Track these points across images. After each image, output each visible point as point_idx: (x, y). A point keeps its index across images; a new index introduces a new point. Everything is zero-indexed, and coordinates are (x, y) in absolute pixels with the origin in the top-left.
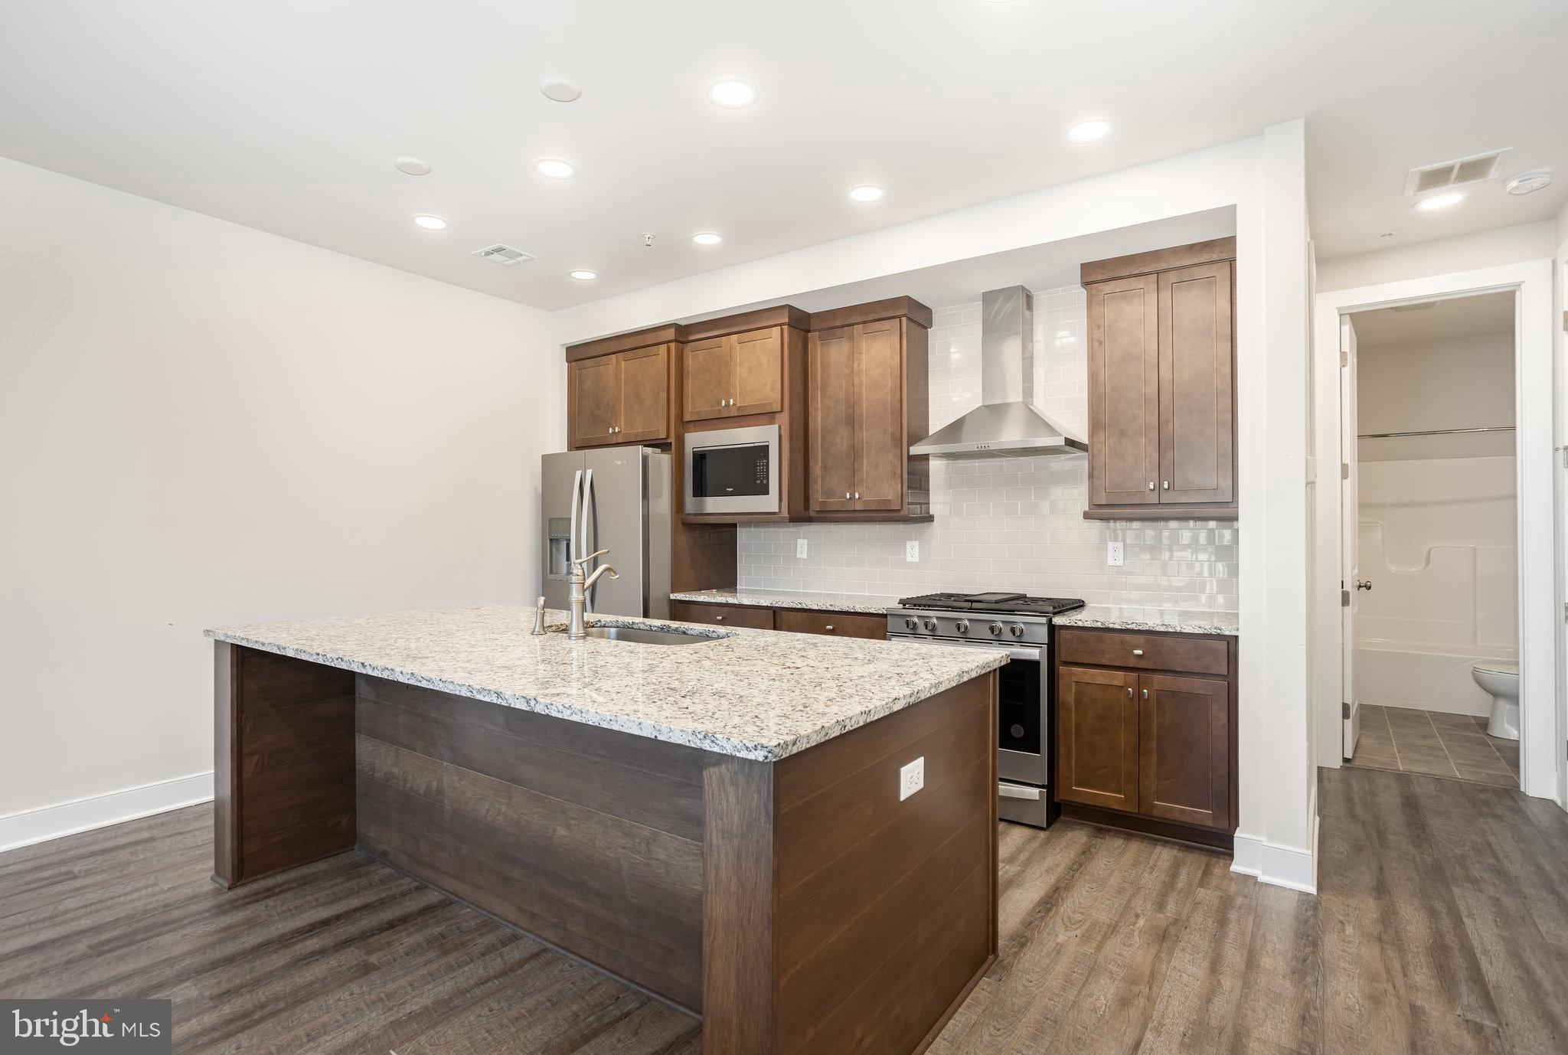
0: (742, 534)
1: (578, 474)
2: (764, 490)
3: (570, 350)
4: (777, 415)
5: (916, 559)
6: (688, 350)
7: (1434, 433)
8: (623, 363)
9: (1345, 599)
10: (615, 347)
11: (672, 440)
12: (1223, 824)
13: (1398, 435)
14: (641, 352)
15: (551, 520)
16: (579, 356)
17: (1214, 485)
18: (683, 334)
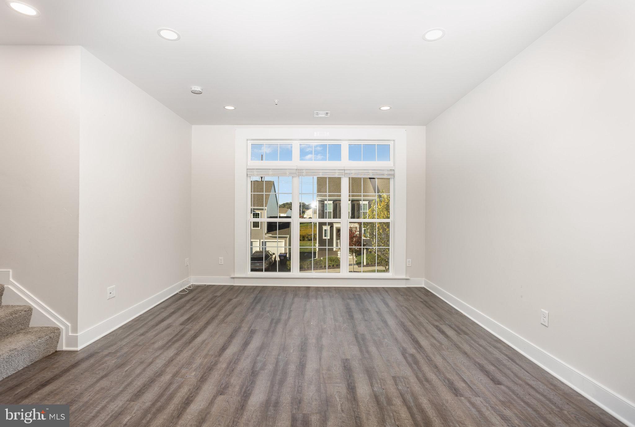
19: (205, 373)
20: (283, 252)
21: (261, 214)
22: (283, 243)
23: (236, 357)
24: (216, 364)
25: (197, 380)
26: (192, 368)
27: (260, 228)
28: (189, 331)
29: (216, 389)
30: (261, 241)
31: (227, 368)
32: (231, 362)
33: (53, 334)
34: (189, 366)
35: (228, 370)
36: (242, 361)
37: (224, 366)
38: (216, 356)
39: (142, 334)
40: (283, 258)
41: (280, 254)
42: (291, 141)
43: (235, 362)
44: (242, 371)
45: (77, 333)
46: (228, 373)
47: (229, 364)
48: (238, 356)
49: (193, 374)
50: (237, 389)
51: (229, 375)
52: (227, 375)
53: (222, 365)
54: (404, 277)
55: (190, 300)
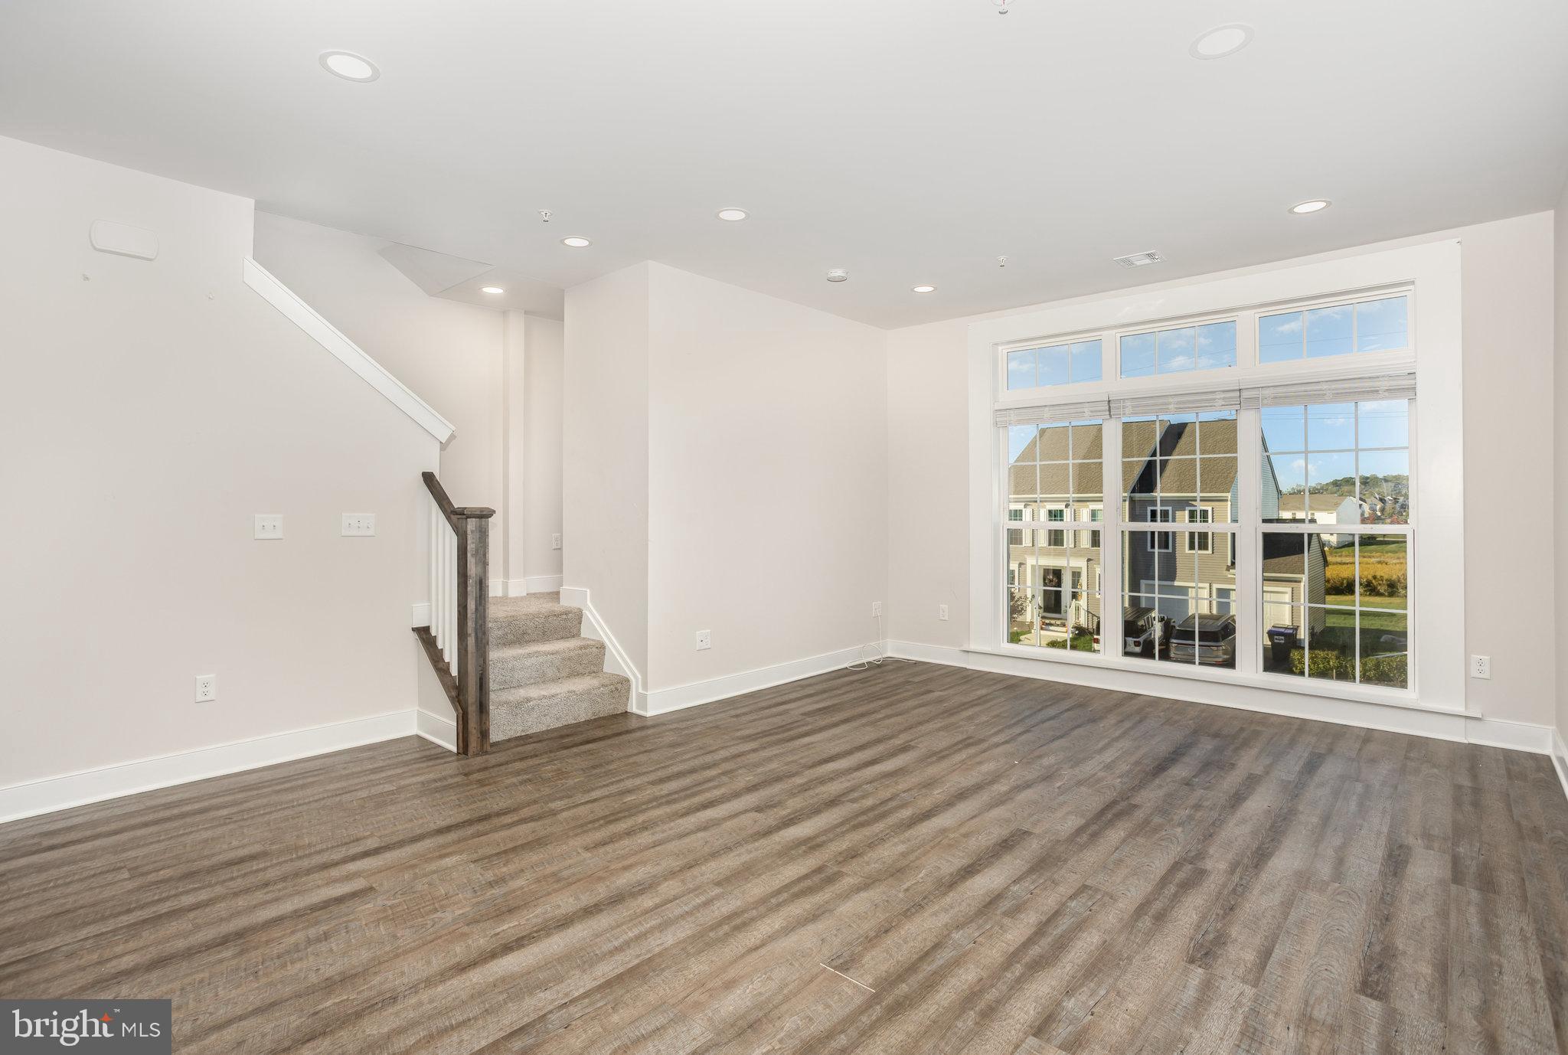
20: (1287, 621)
21: (1213, 513)
22: (1287, 598)
26: (755, 771)
27: (1210, 551)
28: (807, 724)
30: (1215, 586)
33: (620, 685)
34: (755, 768)
35: (801, 788)
38: (804, 767)
39: (737, 716)
40: (1281, 640)
41: (1273, 629)
42: (1095, 334)
45: (647, 691)
46: (796, 791)
49: (749, 778)
51: (794, 795)
52: (792, 793)
54: (1460, 709)
55: (854, 681)
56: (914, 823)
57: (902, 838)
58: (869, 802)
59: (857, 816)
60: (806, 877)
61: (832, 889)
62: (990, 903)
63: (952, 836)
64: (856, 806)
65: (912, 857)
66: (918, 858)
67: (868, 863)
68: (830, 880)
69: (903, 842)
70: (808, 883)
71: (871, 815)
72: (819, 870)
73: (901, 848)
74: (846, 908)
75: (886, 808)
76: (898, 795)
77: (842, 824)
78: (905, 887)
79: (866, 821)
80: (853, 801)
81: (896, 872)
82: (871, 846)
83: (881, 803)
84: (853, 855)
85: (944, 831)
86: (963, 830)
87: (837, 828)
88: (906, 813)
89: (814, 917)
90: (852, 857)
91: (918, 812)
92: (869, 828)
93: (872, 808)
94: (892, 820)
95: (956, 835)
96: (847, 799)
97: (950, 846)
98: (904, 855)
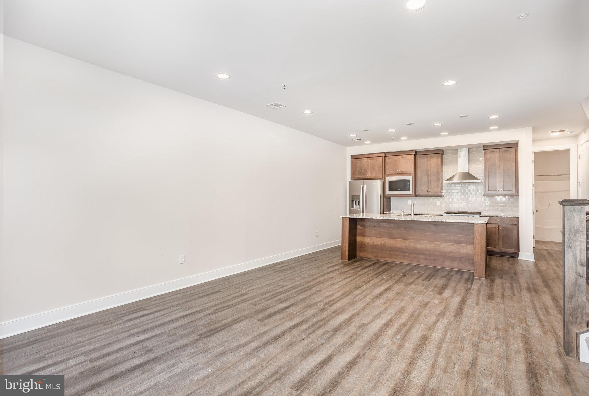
0: (392, 199)
1: (362, 186)
2: (409, 190)
3: (352, 156)
4: (412, 174)
5: (440, 204)
6: (387, 158)
7: (550, 175)
8: (369, 160)
9: (533, 214)
10: (366, 156)
11: (383, 178)
12: (516, 251)
13: (541, 176)
14: (374, 158)
15: (352, 196)
16: (354, 158)
17: (512, 190)
18: (386, 155)
19: (375, 340)
23: (343, 349)
24: (364, 347)
25: (382, 336)
26: (387, 349)
29: (368, 328)
31: (355, 340)
32: (350, 345)
34: (390, 352)
35: (355, 338)
36: (339, 343)
37: (357, 343)
38: (363, 355)
43: (346, 344)
44: (344, 334)
46: (356, 335)
47: (352, 343)
48: (341, 349)
49: (385, 343)
50: (353, 324)
51: (355, 334)
52: (357, 335)
53: (359, 343)
56: (301, 322)
57: (306, 317)
58: (320, 331)
59: (324, 324)
60: (334, 304)
61: (325, 302)
62: (284, 301)
63: (288, 318)
64: (326, 329)
65: (303, 311)
66: (302, 310)
67: (317, 308)
68: (326, 304)
69: (306, 315)
70: (333, 302)
71: (318, 325)
72: (331, 306)
73: (307, 313)
74: (321, 298)
75: (312, 329)
76: (307, 336)
77: (329, 320)
78: (306, 303)
79: (320, 322)
80: (327, 332)
81: (308, 307)
82: (317, 313)
83: (314, 331)
84: (322, 310)
85: (291, 319)
86: (284, 320)
87: (330, 319)
88: (304, 327)
89: (328, 297)
90: (322, 309)
91: (299, 327)
92: (318, 319)
93: (318, 328)
94: (310, 323)
95: (286, 318)
96: (330, 333)
97: (290, 315)
98: (306, 311)
